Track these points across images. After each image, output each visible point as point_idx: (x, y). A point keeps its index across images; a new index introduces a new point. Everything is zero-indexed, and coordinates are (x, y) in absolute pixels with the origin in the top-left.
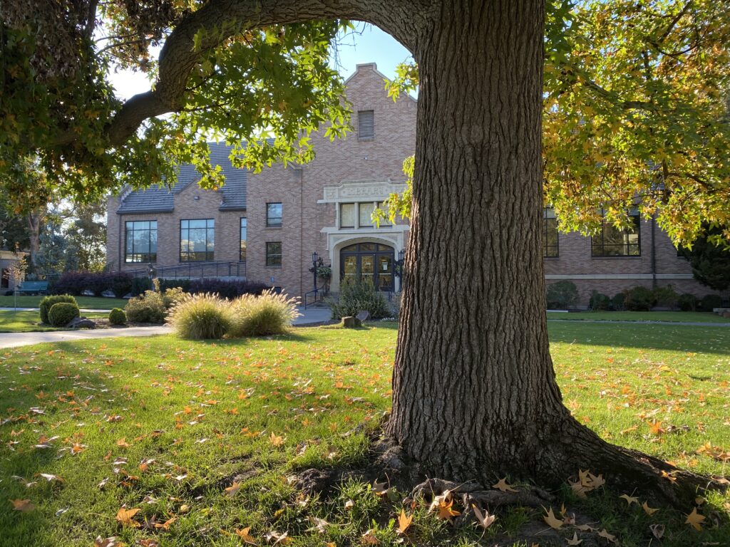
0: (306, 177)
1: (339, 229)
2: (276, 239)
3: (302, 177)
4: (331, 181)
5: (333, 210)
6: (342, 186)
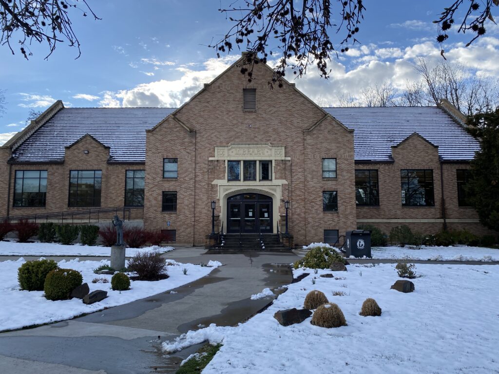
0: (199, 138)
1: (228, 182)
2: (172, 189)
3: (196, 138)
4: (221, 142)
5: (223, 166)
6: (231, 147)
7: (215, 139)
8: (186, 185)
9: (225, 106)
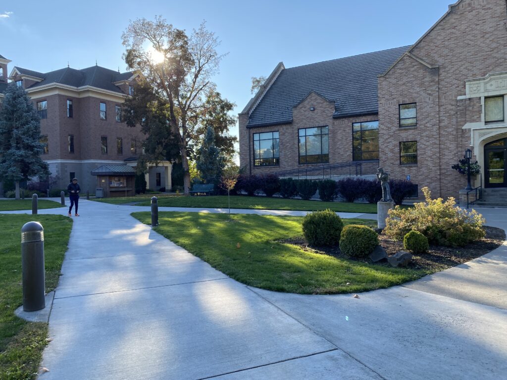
0: (444, 74)
1: (485, 124)
2: (410, 138)
3: (439, 75)
4: (474, 75)
5: (478, 105)
6: (489, 79)
7: (465, 72)
8: (427, 133)
9: (478, 27)
